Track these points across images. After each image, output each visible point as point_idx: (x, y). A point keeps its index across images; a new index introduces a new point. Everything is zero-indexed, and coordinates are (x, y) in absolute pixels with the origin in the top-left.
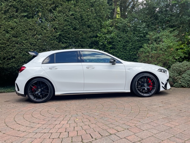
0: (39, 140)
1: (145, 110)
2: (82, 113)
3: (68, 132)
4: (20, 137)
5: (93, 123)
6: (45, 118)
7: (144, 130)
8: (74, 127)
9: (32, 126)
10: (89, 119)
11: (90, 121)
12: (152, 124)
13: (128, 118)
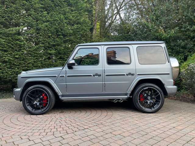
0: (37, 133)
2: (65, 117)
3: (57, 129)
4: (23, 132)
5: (73, 123)
6: (36, 120)
7: (106, 126)
8: (60, 126)
9: (28, 125)
10: (71, 120)
11: (71, 122)
13: (98, 119)
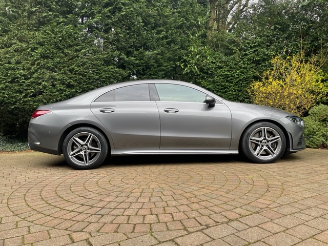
0: (111, 226)
1: (277, 183)
2: (170, 187)
4: (78, 222)
5: (194, 203)
6: (109, 192)
7: (285, 215)
8: (164, 207)
9: (90, 203)
10: (185, 195)
11: (187, 199)
12: (297, 205)
